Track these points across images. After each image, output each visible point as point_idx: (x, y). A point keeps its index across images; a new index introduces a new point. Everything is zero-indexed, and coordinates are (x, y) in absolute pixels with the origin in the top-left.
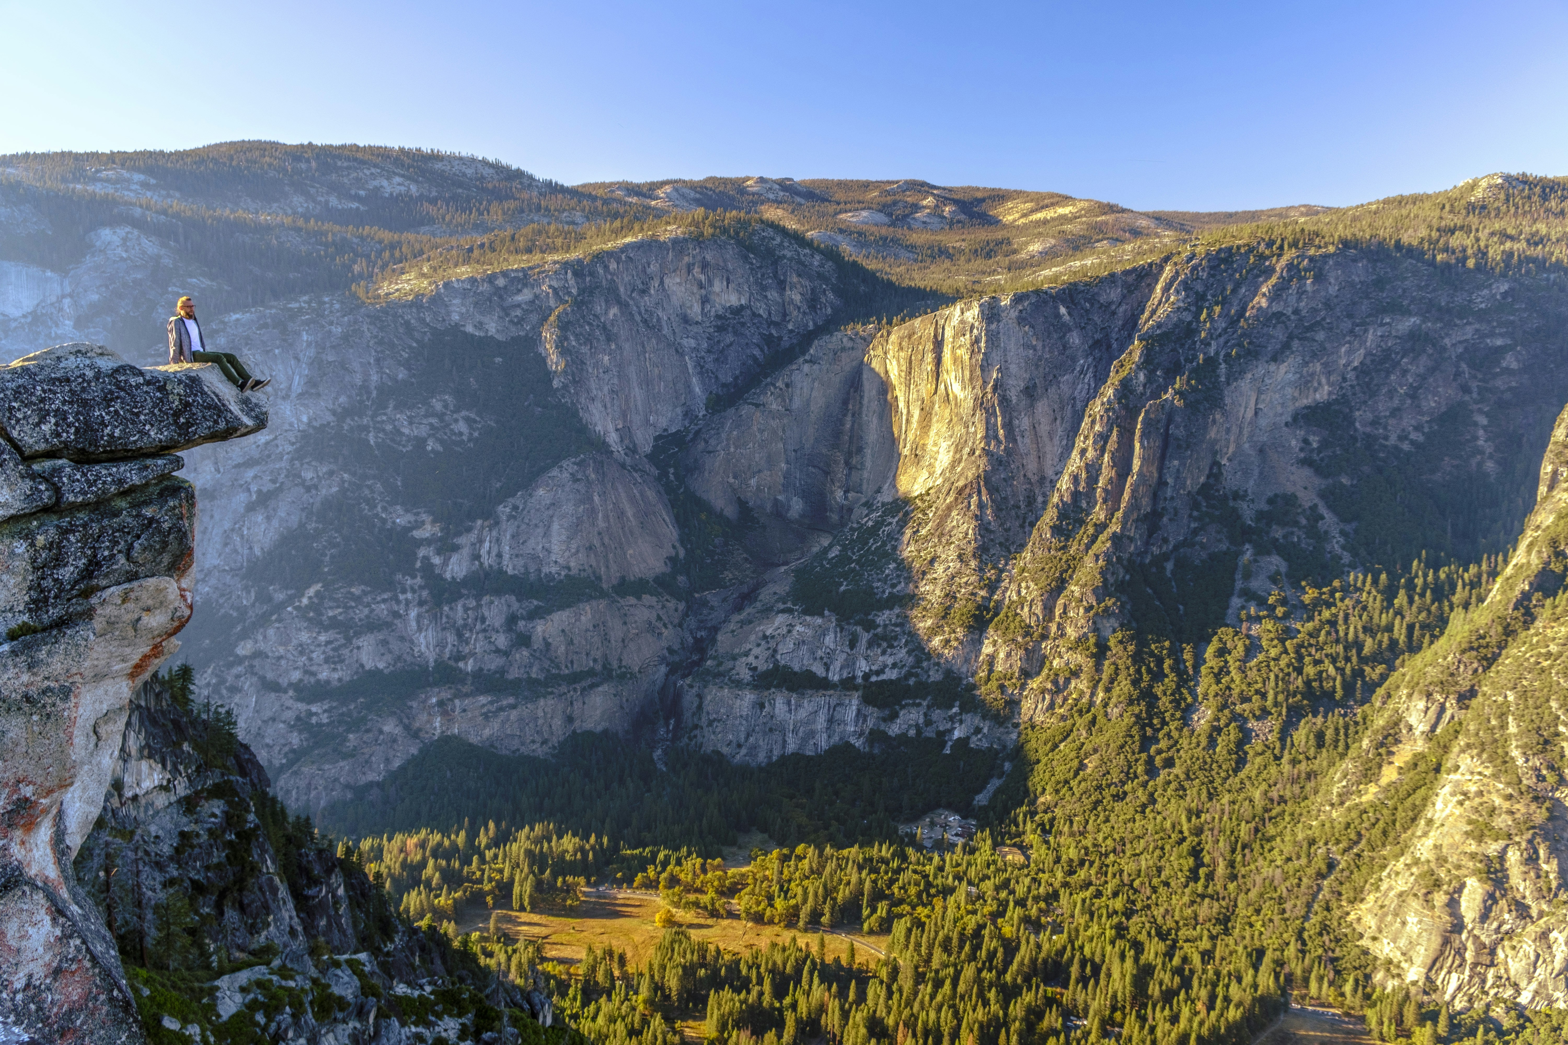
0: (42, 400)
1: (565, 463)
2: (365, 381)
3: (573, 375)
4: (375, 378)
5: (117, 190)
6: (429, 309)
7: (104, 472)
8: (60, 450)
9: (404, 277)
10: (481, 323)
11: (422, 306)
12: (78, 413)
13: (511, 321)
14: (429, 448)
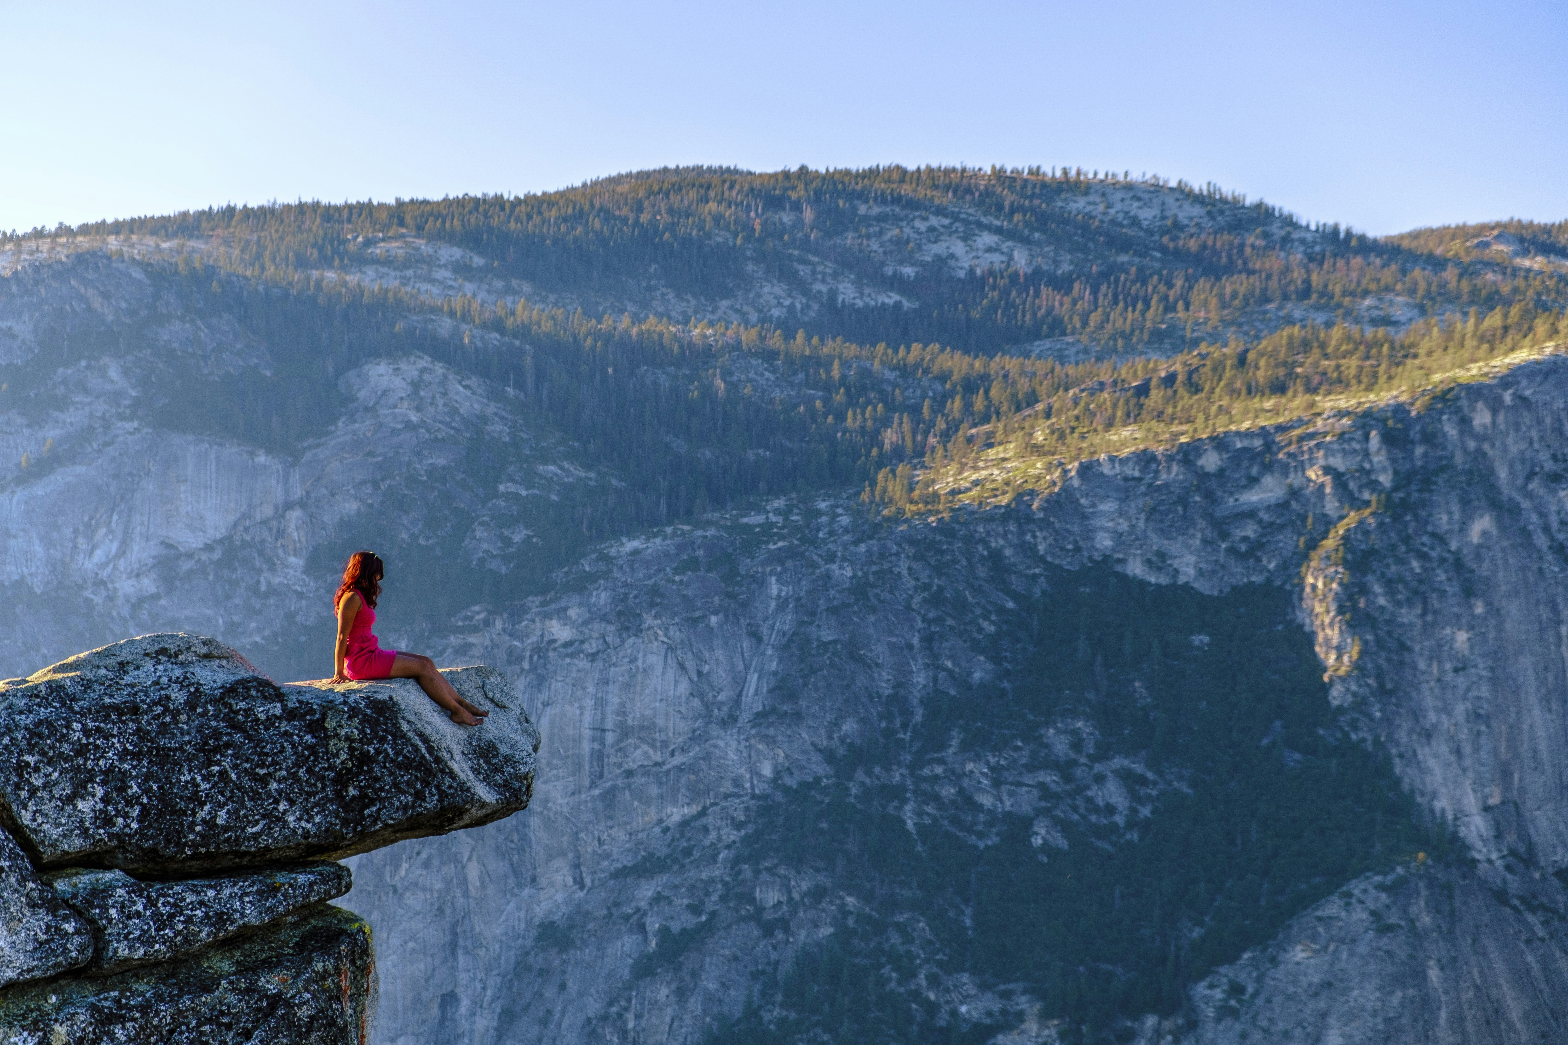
0: (81, 751)
1: (1357, 887)
2: (898, 686)
3: (1380, 676)
4: (921, 679)
5: (405, 281)
6: (1045, 524)
7: (190, 898)
8: (110, 852)
9: (992, 453)
10: (1162, 555)
11: (1029, 518)
12: (148, 777)
13: (1233, 551)
14: (1037, 841)
